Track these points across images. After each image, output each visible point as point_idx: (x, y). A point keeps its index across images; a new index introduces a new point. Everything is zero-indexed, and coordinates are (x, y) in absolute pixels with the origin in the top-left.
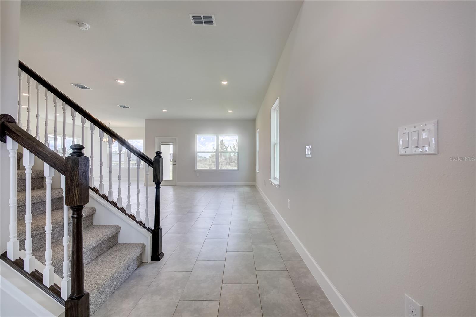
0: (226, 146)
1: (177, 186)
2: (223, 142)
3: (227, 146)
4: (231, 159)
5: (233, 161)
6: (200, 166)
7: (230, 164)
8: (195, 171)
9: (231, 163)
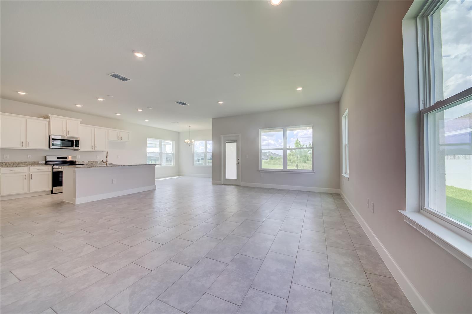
0: (301, 145)
1: (240, 186)
2: (299, 141)
3: (303, 145)
4: (308, 158)
5: (309, 159)
6: (265, 165)
7: (306, 162)
8: (259, 171)
9: (308, 161)
